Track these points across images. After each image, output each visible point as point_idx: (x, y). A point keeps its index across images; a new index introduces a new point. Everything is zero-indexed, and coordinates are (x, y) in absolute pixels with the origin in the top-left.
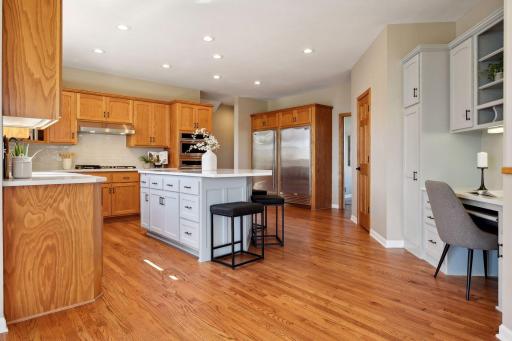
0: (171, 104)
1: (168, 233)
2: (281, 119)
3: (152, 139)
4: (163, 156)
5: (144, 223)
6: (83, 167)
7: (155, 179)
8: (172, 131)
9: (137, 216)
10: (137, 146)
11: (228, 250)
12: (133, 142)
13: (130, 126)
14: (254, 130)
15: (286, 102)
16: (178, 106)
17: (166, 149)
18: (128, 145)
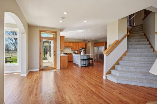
0: (78, 43)
1: (76, 63)
2: (99, 44)
3: (75, 49)
4: (77, 52)
5: (73, 62)
6: (65, 53)
7: (75, 55)
8: (78, 48)
9: (72, 61)
10: (73, 50)
11: (85, 65)
12: (72, 49)
13: (72, 47)
14: (94, 46)
15: (101, 41)
16: (79, 43)
17: (77, 51)
18: (71, 50)
